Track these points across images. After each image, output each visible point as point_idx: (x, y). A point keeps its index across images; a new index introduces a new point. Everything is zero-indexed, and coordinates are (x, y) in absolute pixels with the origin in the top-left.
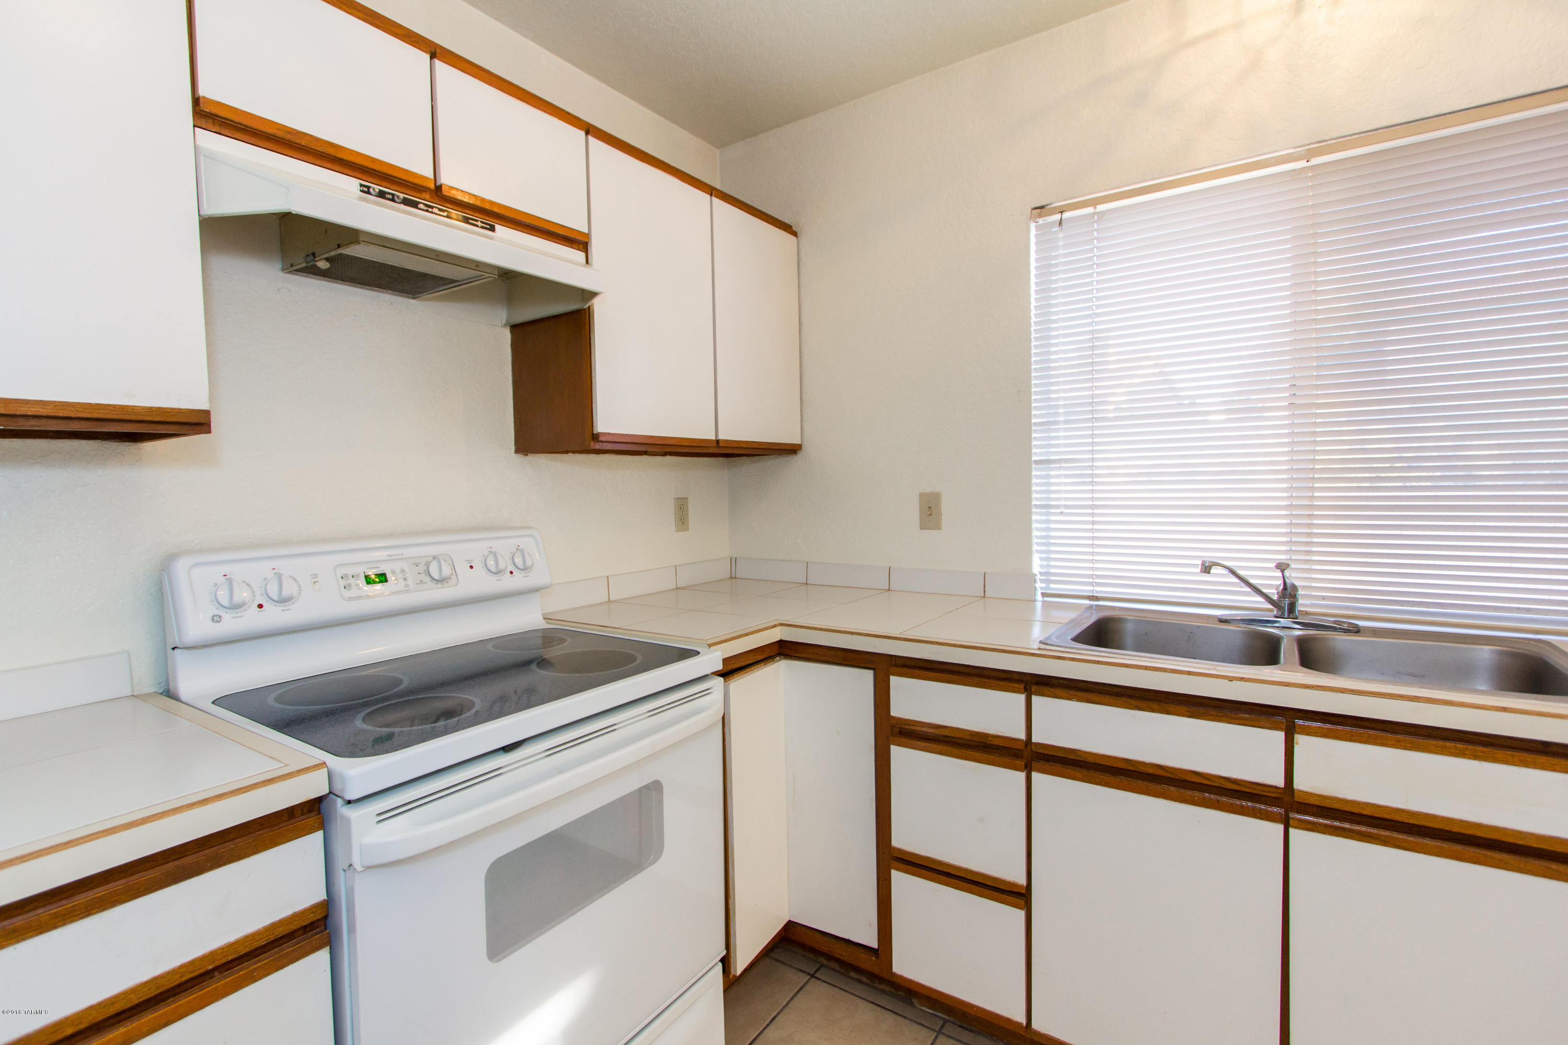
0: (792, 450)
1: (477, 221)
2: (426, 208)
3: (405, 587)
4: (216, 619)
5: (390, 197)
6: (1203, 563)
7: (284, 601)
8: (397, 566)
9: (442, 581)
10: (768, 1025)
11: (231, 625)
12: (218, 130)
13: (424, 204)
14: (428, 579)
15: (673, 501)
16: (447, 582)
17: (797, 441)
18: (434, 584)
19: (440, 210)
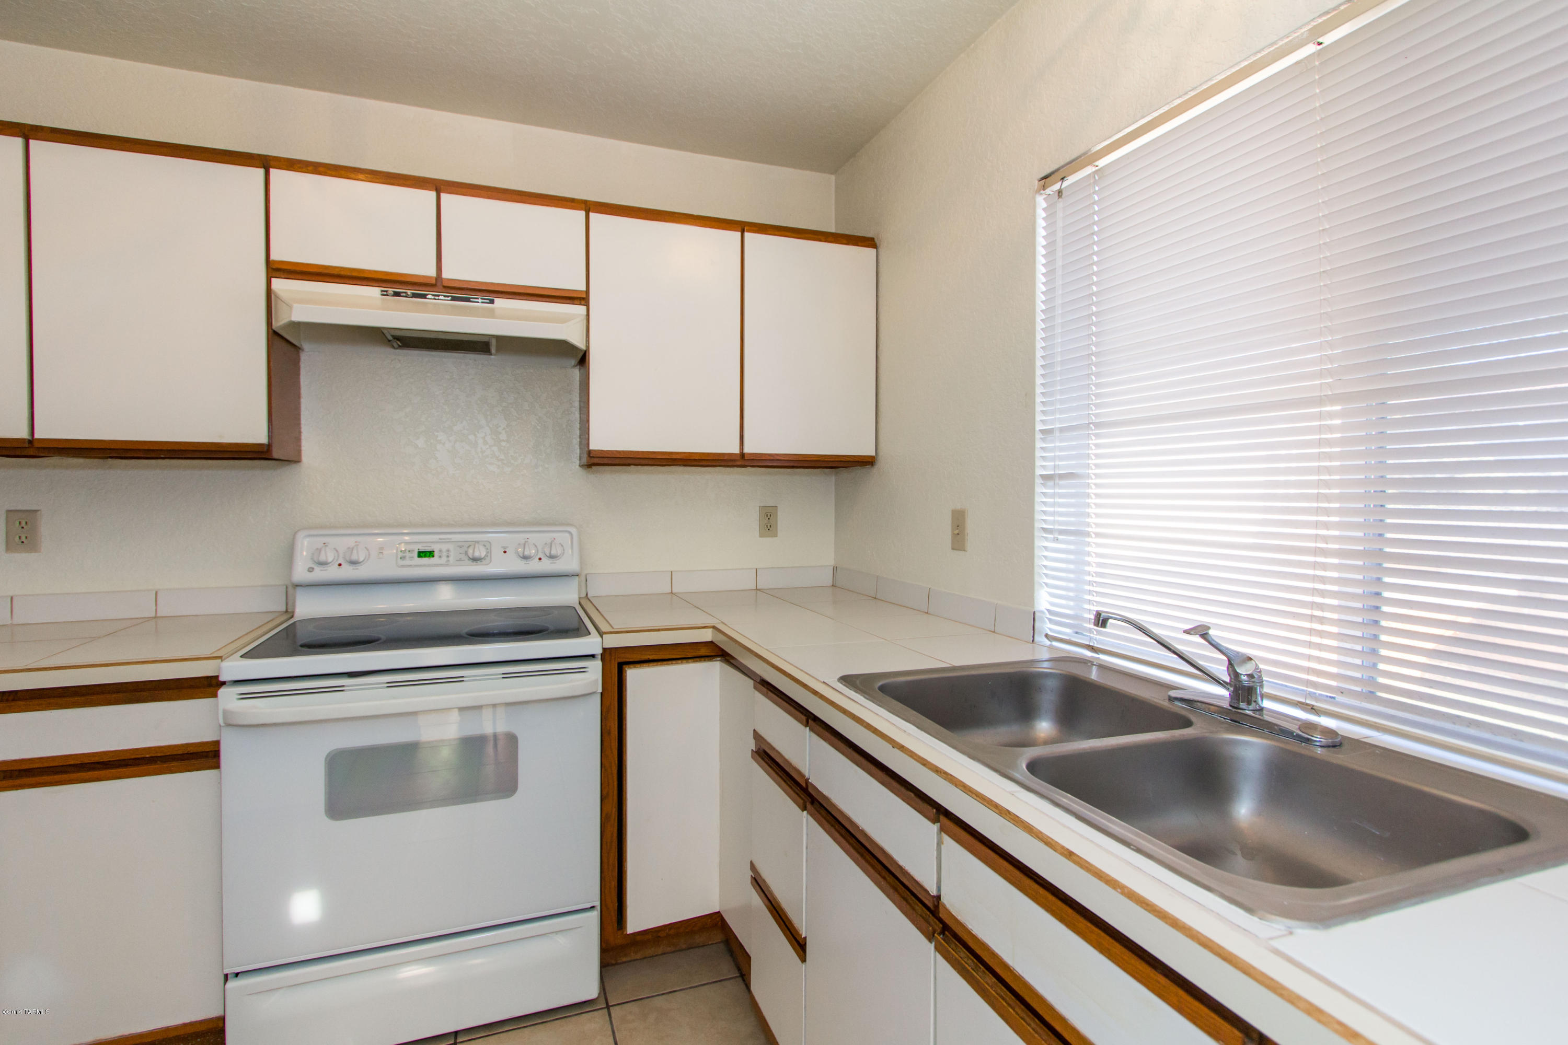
0: (867, 462)
1: (478, 299)
2: (433, 297)
3: (446, 562)
4: (311, 570)
5: (404, 294)
6: (1098, 614)
7: (354, 563)
8: (444, 547)
9: (475, 560)
10: (663, 994)
11: (320, 574)
12: (286, 277)
13: (432, 295)
14: (466, 558)
15: (758, 509)
16: (481, 561)
17: (872, 453)
18: (470, 562)
19: (445, 296)
